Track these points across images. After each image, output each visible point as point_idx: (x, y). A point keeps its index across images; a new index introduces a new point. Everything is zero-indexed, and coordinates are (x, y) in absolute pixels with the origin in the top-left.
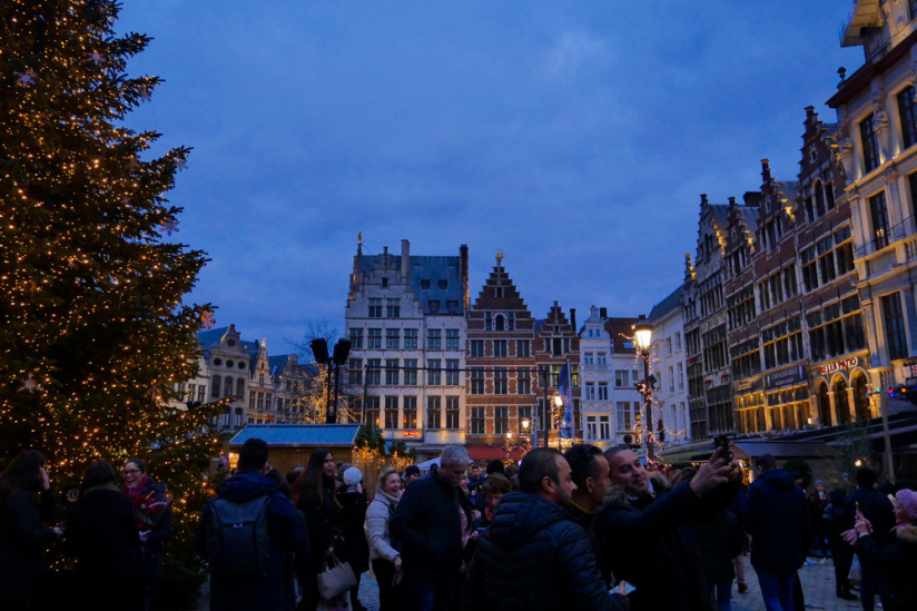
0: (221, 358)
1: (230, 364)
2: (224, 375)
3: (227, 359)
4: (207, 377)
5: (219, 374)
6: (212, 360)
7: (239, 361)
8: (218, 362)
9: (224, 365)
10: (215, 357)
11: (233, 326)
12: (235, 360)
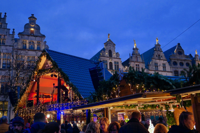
0: (176, 61)
1: (182, 64)
2: (180, 70)
3: (179, 61)
4: (171, 72)
5: (177, 69)
6: (172, 63)
7: (186, 62)
8: (175, 63)
9: (179, 65)
10: (173, 61)
11: (179, 44)
12: (183, 62)
